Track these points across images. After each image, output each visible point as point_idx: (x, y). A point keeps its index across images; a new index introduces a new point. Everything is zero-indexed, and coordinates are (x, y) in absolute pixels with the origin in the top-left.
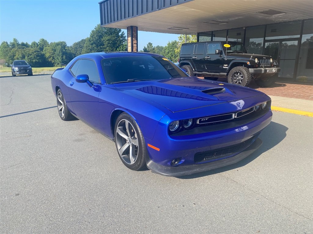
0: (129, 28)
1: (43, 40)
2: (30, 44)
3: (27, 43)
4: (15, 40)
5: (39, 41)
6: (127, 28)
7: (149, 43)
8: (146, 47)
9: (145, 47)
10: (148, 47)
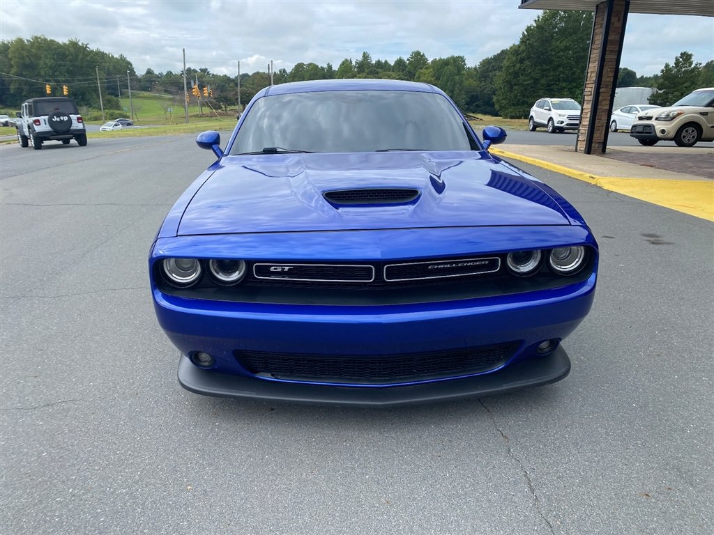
0: (602, 6)
1: (418, 53)
2: (392, 64)
3: (386, 61)
4: (365, 56)
5: (409, 56)
6: (597, 6)
7: (682, 54)
8: (672, 64)
9: (667, 66)
10: (677, 62)
